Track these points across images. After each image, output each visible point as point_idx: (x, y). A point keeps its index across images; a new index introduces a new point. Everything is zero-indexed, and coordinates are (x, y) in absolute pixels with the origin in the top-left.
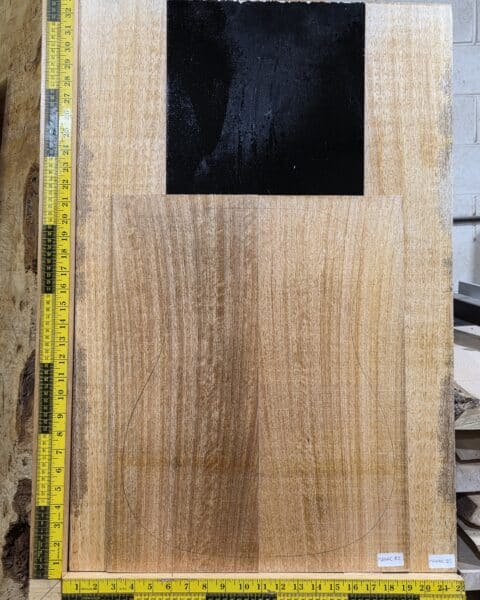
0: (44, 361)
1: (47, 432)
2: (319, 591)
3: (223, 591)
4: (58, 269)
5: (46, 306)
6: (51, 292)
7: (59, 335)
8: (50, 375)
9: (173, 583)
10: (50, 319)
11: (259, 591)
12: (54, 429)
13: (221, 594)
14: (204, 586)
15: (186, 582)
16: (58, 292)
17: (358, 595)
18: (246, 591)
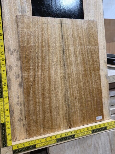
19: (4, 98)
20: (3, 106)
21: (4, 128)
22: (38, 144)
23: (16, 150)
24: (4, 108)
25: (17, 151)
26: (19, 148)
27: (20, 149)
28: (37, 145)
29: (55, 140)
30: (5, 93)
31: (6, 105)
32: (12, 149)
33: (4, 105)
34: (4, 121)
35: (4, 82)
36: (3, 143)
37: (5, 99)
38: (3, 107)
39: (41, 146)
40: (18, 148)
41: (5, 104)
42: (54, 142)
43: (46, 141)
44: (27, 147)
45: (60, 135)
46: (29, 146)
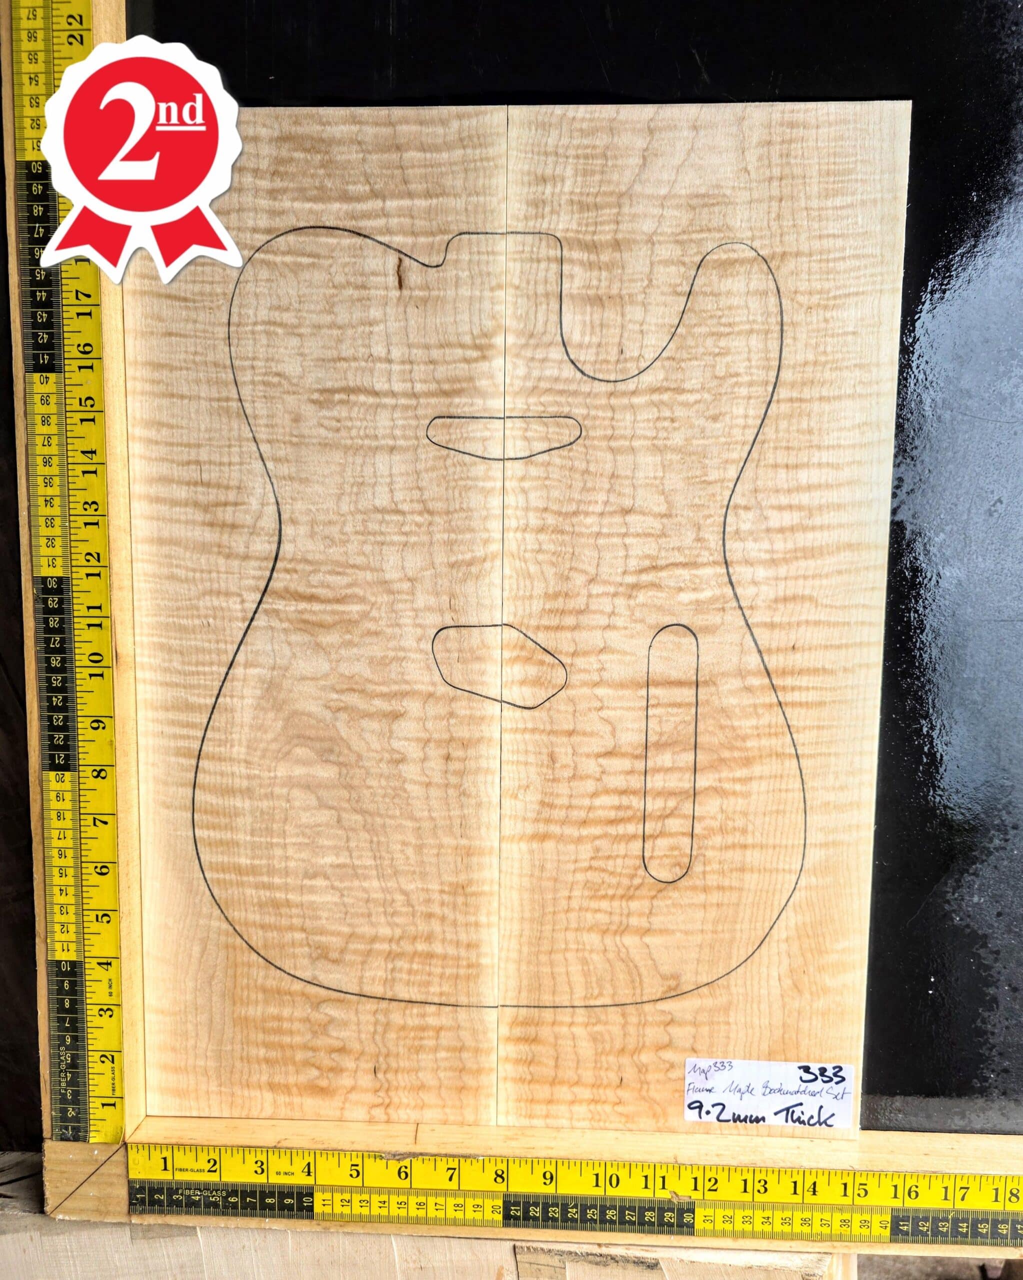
0: (45, 572)
1: (66, 767)
2: (809, 1198)
3: (550, 1190)
4: (68, 298)
5: (40, 409)
6: (51, 368)
7: (81, 497)
8: (63, 610)
9: (417, 1164)
10: (54, 450)
11: (647, 1194)
12: (83, 759)
13: (546, 1197)
14: (500, 1176)
15: (453, 1164)
16: (71, 366)
17: (917, 1210)
18: (612, 1192)
19: (87, 772)
20: (69, 834)
21: (73, 1002)
22: (332, 1189)
23: (150, 1182)
24: (78, 848)
25: (160, 1191)
26: (180, 1177)
27: (189, 1185)
28: (328, 1196)
29: (489, 1203)
30: (91, 734)
31: (91, 831)
32: (121, 1170)
33: (78, 829)
34: (73, 947)
35: (88, 649)
36: (64, 1111)
37: (91, 783)
38: (69, 843)
39: (357, 1210)
40: (167, 1176)
41: (90, 819)
42: (478, 1216)
43: (406, 1184)
44: (244, 1185)
45: (539, 1170)
46: (254, 1185)
